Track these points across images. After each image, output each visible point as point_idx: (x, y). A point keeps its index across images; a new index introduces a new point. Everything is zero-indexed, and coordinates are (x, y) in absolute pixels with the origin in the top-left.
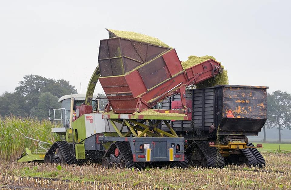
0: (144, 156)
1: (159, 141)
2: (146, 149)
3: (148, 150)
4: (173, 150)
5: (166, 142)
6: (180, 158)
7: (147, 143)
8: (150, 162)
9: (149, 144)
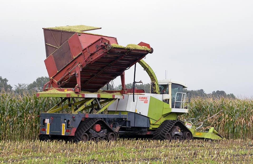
0: (45, 129)
1: (56, 116)
2: (47, 123)
3: (48, 124)
4: (65, 125)
5: (60, 117)
6: (69, 133)
7: (47, 119)
8: (49, 135)
9: (49, 119)
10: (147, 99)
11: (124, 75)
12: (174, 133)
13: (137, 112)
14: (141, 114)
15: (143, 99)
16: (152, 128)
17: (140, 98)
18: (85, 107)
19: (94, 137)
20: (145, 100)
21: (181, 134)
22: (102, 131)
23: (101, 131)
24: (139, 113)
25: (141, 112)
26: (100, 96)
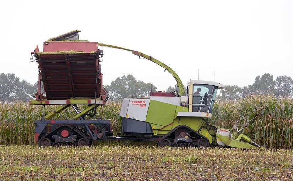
10: (144, 103)
11: (102, 79)
12: (177, 140)
13: (128, 118)
14: (135, 119)
15: (137, 103)
16: (158, 134)
17: (134, 102)
18: (54, 113)
19: (59, 143)
20: (141, 104)
21: (191, 141)
22: (70, 137)
23: (68, 136)
24: (132, 118)
25: (134, 117)
26: (70, 102)
